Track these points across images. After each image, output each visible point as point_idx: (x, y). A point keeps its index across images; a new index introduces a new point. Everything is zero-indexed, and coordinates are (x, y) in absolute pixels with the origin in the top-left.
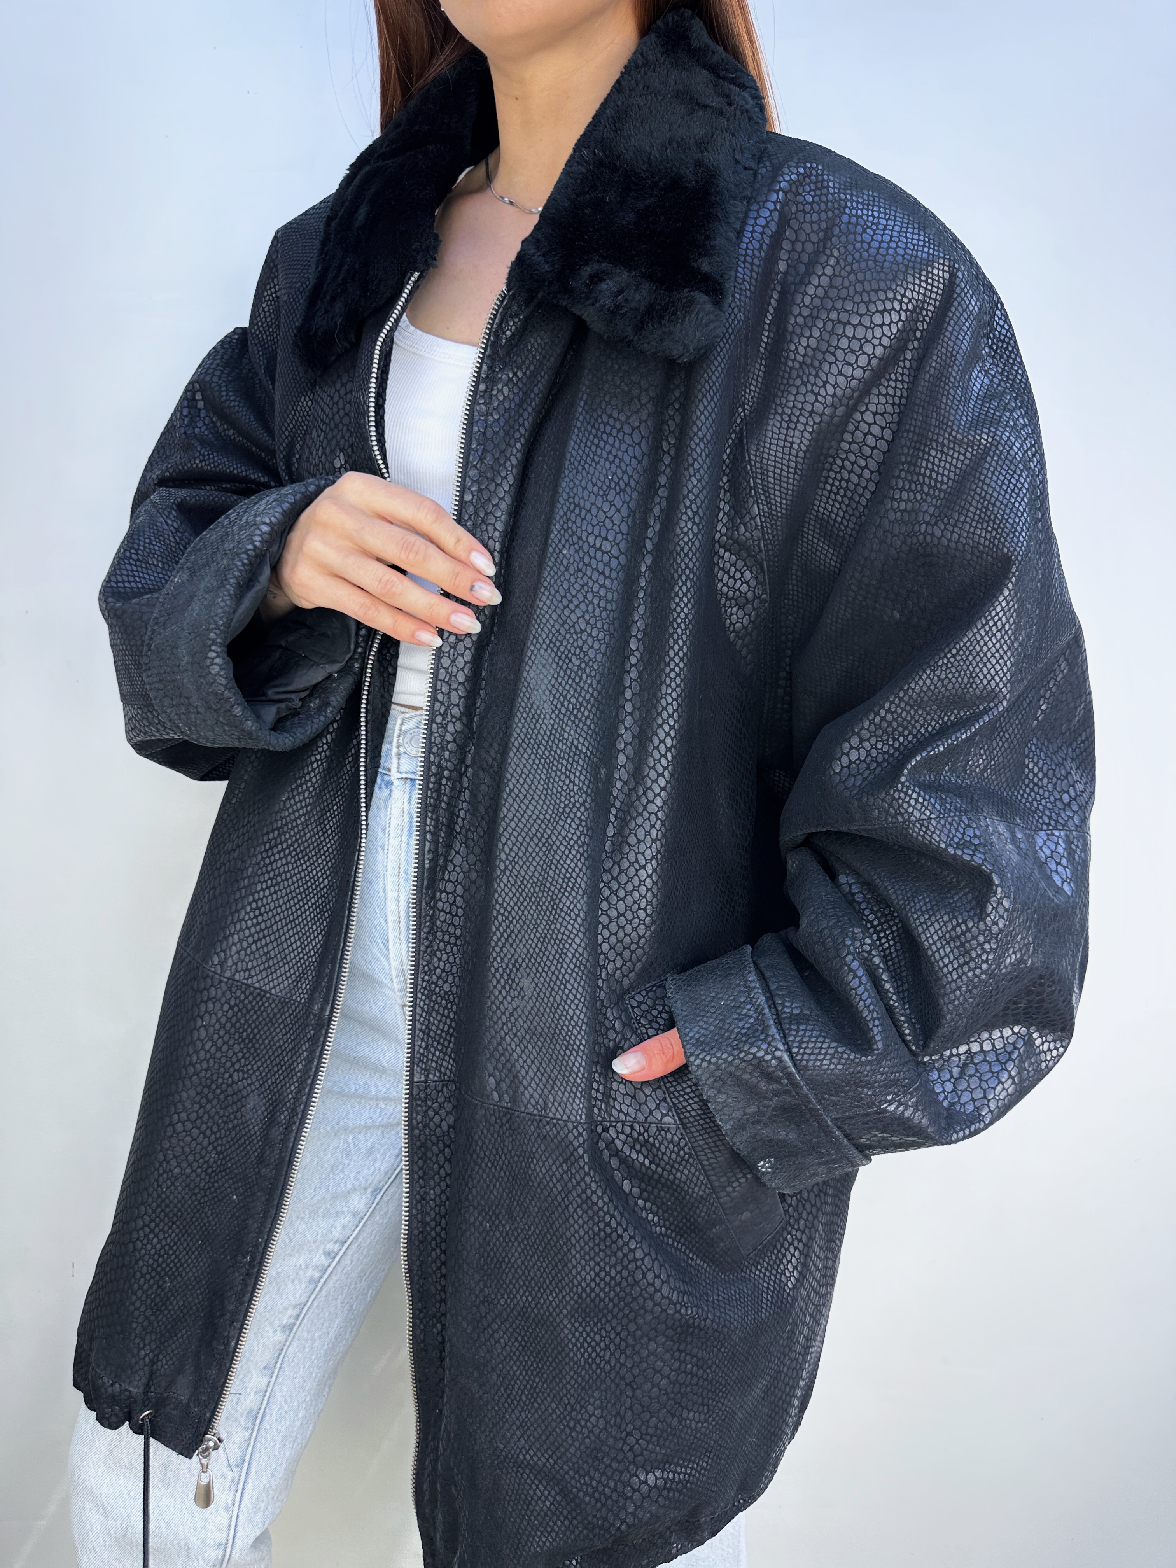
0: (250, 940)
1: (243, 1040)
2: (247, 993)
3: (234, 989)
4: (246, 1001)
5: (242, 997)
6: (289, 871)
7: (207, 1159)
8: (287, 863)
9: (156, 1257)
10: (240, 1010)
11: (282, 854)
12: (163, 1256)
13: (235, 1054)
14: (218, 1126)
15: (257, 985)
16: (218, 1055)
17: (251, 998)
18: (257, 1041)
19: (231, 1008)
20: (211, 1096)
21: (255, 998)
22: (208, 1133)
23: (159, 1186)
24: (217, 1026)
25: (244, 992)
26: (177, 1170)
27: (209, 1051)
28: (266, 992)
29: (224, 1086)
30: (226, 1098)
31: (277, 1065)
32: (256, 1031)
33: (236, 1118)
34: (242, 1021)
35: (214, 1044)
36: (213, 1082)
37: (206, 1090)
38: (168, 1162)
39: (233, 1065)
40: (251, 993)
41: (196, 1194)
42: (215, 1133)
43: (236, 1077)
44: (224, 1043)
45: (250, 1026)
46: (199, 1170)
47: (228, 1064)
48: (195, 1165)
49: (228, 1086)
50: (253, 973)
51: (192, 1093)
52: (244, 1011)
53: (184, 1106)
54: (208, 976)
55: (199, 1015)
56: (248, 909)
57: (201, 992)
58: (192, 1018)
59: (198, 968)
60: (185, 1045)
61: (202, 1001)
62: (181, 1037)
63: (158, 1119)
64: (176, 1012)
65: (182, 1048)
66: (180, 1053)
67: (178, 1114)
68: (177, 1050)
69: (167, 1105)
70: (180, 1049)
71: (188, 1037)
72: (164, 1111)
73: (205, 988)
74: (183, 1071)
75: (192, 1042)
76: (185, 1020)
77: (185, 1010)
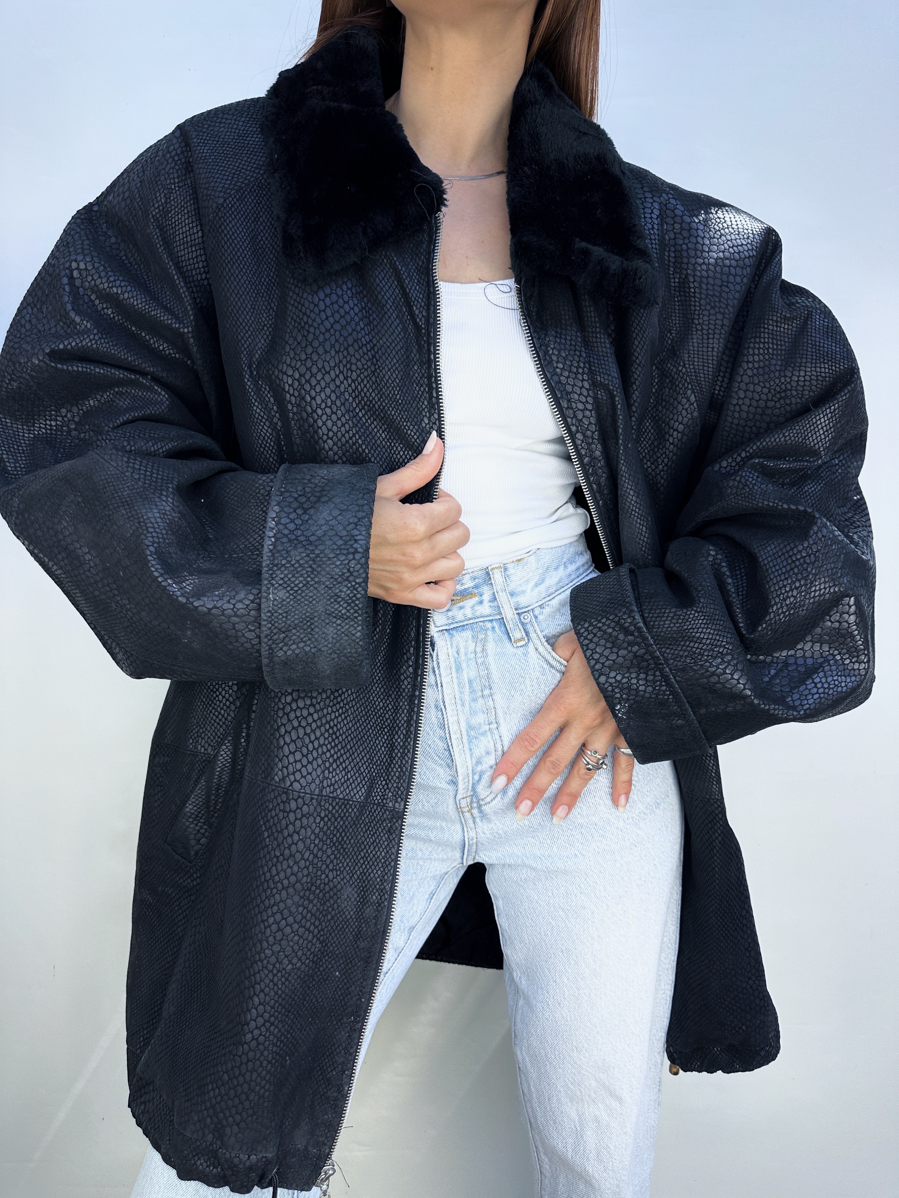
0: (331, 760)
1: (334, 844)
2: (334, 804)
3: (322, 804)
4: (334, 811)
5: (331, 808)
7: (312, 950)
10: (329, 820)
14: (319, 920)
15: (341, 796)
16: (316, 861)
17: (337, 808)
18: (345, 842)
19: (322, 819)
20: (312, 897)
21: (340, 807)
22: (312, 928)
23: (275, 985)
24: (313, 837)
25: (331, 804)
26: (290, 967)
27: (308, 859)
28: (349, 800)
29: (322, 886)
30: (324, 895)
31: (362, 858)
32: (343, 834)
33: (333, 909)
34: (332, 828)
35: (312, 852)
36: (312, 885)
37: (307, 893)
38: (280, 963)
39: (328, 866)
40: (337, 804)
41: (306, 982)
42: (317, 927)
43: (331, 876)
44: (319, 850)
45: (338, 831)
46: (307, 961)
47: (324, 866)
48: (304, 958)
49: (325, 884)
50: (336, 787)
51: (296, 898)
52: (333, 820)
53: (290, 912)
54: (299, 797)
55: (295, 832)
56: (326, 735)
57: (294, 812)
58: (289, 835)
59: (286, 793)
60: (284, 859)
61: (296, 819)
62: (278, 854)
63: (266, 928)
64: (266, 834)
65: (281, 863)
66: (279, 868)
67: (285, 919)
68: (276, 866)
69: (273, 915)
70: (279, 864)
71: (287, 852)
72: (271, 920)
73: (298, 808)
74: (286, 882)
75: (292, 855)
76: (280, 839)
77: (277, 831)
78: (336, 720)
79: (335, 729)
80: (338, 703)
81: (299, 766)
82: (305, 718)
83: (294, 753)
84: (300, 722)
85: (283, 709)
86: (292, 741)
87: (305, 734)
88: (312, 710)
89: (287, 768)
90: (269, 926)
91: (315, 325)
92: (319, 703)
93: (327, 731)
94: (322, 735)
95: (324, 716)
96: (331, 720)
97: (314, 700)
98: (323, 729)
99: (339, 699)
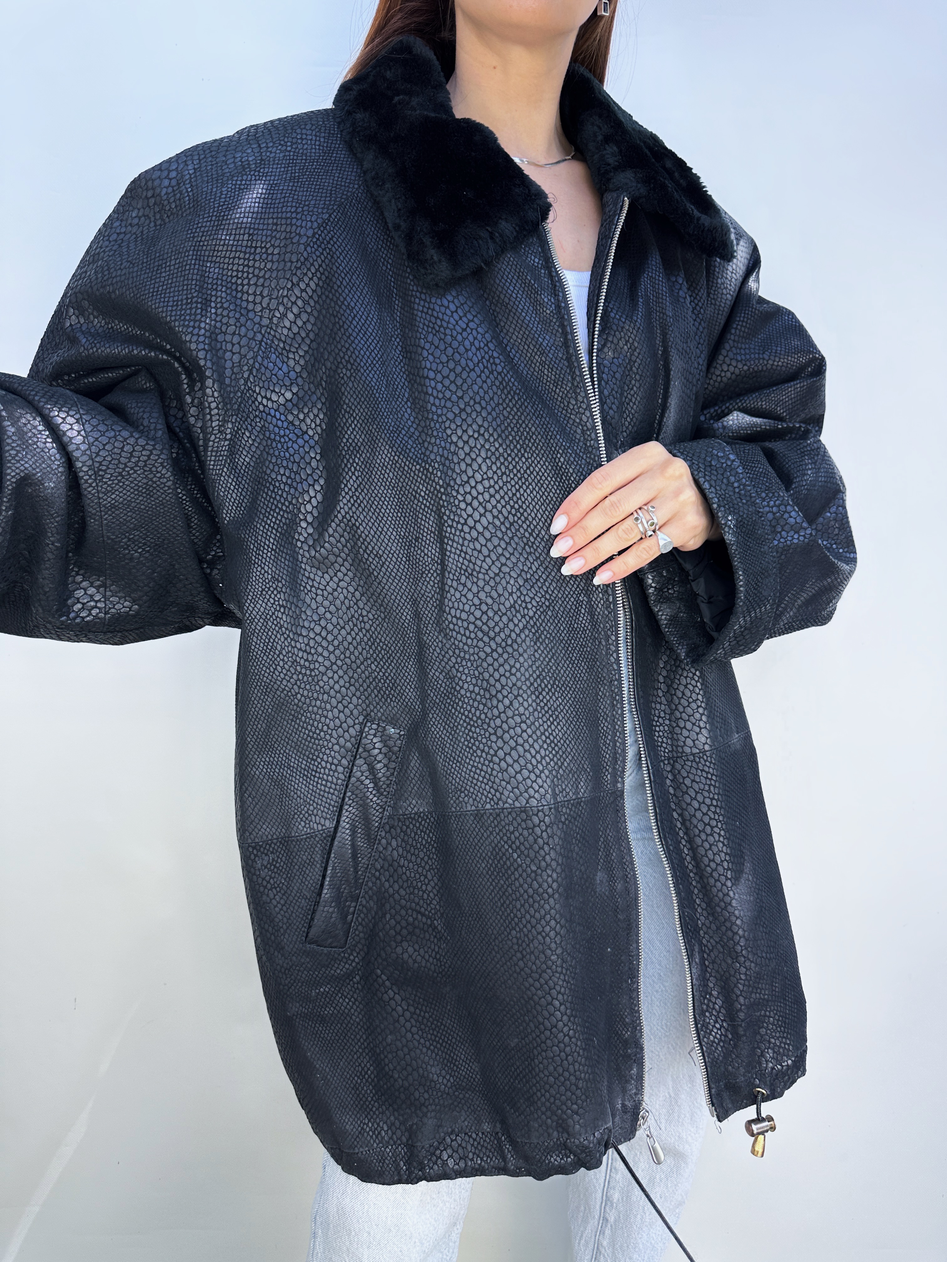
0: (558, 767)
1: (579, 841)
2: (570, 806)
3: (560, 810)
4: (572, 813)
5: (568, 811)
6: (561, 704)
7: (586, 939)
8: (557, 699)
9: (585, 1031)
10: (570, 822)
11: (551, 694)
13: (577, 857)
14: (584, 910)
15: (574, 797)
16: (568, 862)
17: (573, 808)
18: (587, 836)
19: (564, 823)
20: (574, 896)
21: (576, 807)
22: (581, 920)
24: (561, 842)
25: (568, 807)
26: (574, 962)
27: (562, 864)
28: (581, 798)
29: (579, 881)
30: (582, 889)
32: (584, 829)
33: (592, 897)
34: (574, 828)
35: (563, 856)
36: (571, 883)
37: (570, 892)
38: (566, 962)
39: (579, 862)
40: (572, 805)
42: (584, 918)
43: (583, 870)
44: (567, 853)
45: (579, 829)
46: (585, 950)
47: (576, 864)
48: (582, 948)
49: (581, 878)
51: (563, 901)
52: (573, 821)
53: (561, 915)
54: (539, 811)
55: (544, 843)
56: (545, 746)
57: (539, 826)
58: (540, 848)
59: (525, 811)
60: (542, 871)
61: (542, 832)
62: (534, 868)
63: (544, 938)
64: (515, 855)
65: (541, 875)
66: (541, 880)
67: (559, 923)
68: (536, 880)
69: (548, 923)
70: (539, 878)
71: (543, 864)
72: (548, 929)
73: (540, 821)
74: (550, 890)
75: (548, 865)
76: (532, 854)
77: (526, 848)
78: (549, 730)
79: (552, 738)
80: (547, 712)
81: (529, 782)
82: (521, 736)
83: (520, 772)
84: (516, 742)
85: (495, 734)
86: (515, 761)
87: (525, 751)
88: (524, 726)
89: (517, 788)
90: (547, 935)
91: (450, 326)
92: (528, 718)
93: (545, 742)
94: (541, 747)
95: (538, 729)
96: (545, 730)
97: (523, 717)
98: (540, 741)
99: (546, 708)
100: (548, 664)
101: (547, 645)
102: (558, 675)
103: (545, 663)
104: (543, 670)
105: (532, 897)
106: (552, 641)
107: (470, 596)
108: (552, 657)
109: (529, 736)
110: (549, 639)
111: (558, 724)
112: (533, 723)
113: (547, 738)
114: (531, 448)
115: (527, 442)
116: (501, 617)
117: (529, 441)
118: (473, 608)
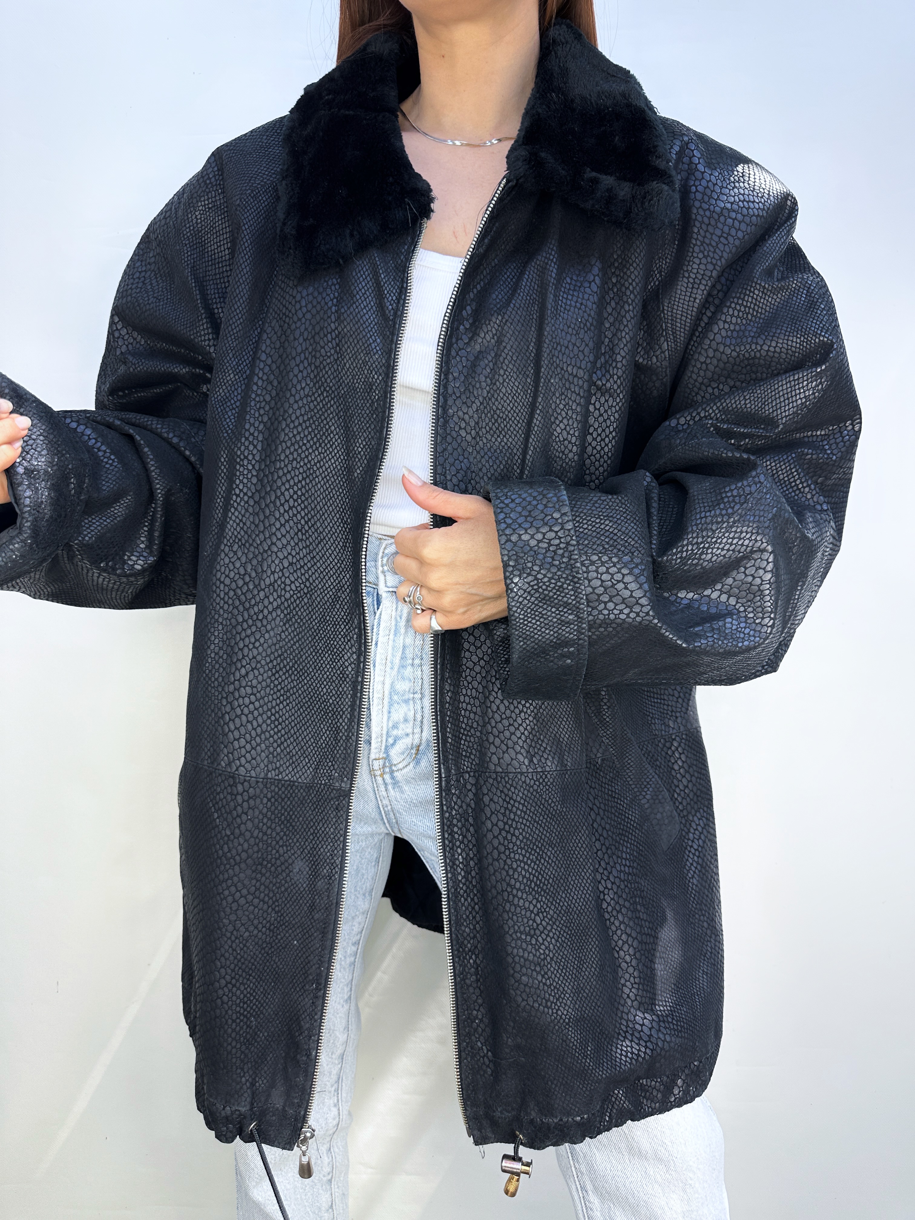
0: (275, 745)
1: (283, 822)
2: (280, 786)
3: (268, 786)
4: (280, 792)
5: (277, 789)
6: (295, 687)
7: (268, 919)
8: (292, 681)
9: (241, 1005)
10: (276, 800)
11: (287, 675)
12: (246, 1003)
13: (278, 834)
14: (273, 891)
15: (287, 778)
16: (265, 838)
17: (283, 789)
18: (294, 820)
19: (269, 800)
20: (264, 871)
21: (286, 789)
22: (266, 899)
23: (234, 950)
24: (261, 817)
25: (277, 786)
26: (247, 934)
27: (257, 837)
28: (294, 782)
29: (273, 860)
30: (276, 869)
31: (312, 834)
32: (291, 813)
33: (286, 882)
34: (279, 808)
35: (261, 830)
36: (263, 860)
37: (259, 867)
38: (238, 931)
39: (277, 843)
40: (283, 785)
41: (264, 948)
42: (272, 898)
43: (281, 851)
44: (268, 828)
45: (286, 810)
46: (264, 929)
47: (274, 843)
48: (260, 926)
49: (276, 859)
50: (281, 770)
51: (249, 872)
52: (280, 800)
53: (244, 885)
54: (245, 781)
55: (243, 812)
56: (269, 722)
57: (242, 795)
58: (237, 816)
59: (233, 777)
60: (235, 838)
61: (244, 801)
62: (228, 833)
63: (222, 900)
64: (216, 815)
65: (232, 841)
66: (231, 845)
67: (240, 891)
68: (227, 844)
69: (228, 888)
70: (230, 843)
71: (237, 831)
72: (226, 893)
73: (244, 791)
74: (237, 858)
75: (241, 834)
76: (230, 819)
77: (226, 812)
78: (277, 708)
79: (277, 715)
80: (279, 691)
81: (243, 751)
82: (247, 706)
83: (238, 740)
84: (242, 711)
86: (236, 728)
87: (248, 721)
88: (253, 698)
89: (232, 753)
90: (225, 898)
92: (259, 692)
93: (269, 718)
94: (264, 722)
95: (266, 704)
96: (273, 707)
97: (255, 690)
98: (265, 716)
99: (279, 687)
100: (292, 647)
101: (296, 629)
102: (299, 659)
103: (289, 645)
104: (286, 651)
105: (221, 859)
106: (301, 627)
107: (238, 565)
108: (298, 641)
109: (256, 709)
110: (299, 623)
111: (288, 705)
112: (263, 698)
113: (272, 714)
114: (326, 445)
115: (324, 437)
116: (259, 591)
117: (327, 437)
118: (237, 576)
